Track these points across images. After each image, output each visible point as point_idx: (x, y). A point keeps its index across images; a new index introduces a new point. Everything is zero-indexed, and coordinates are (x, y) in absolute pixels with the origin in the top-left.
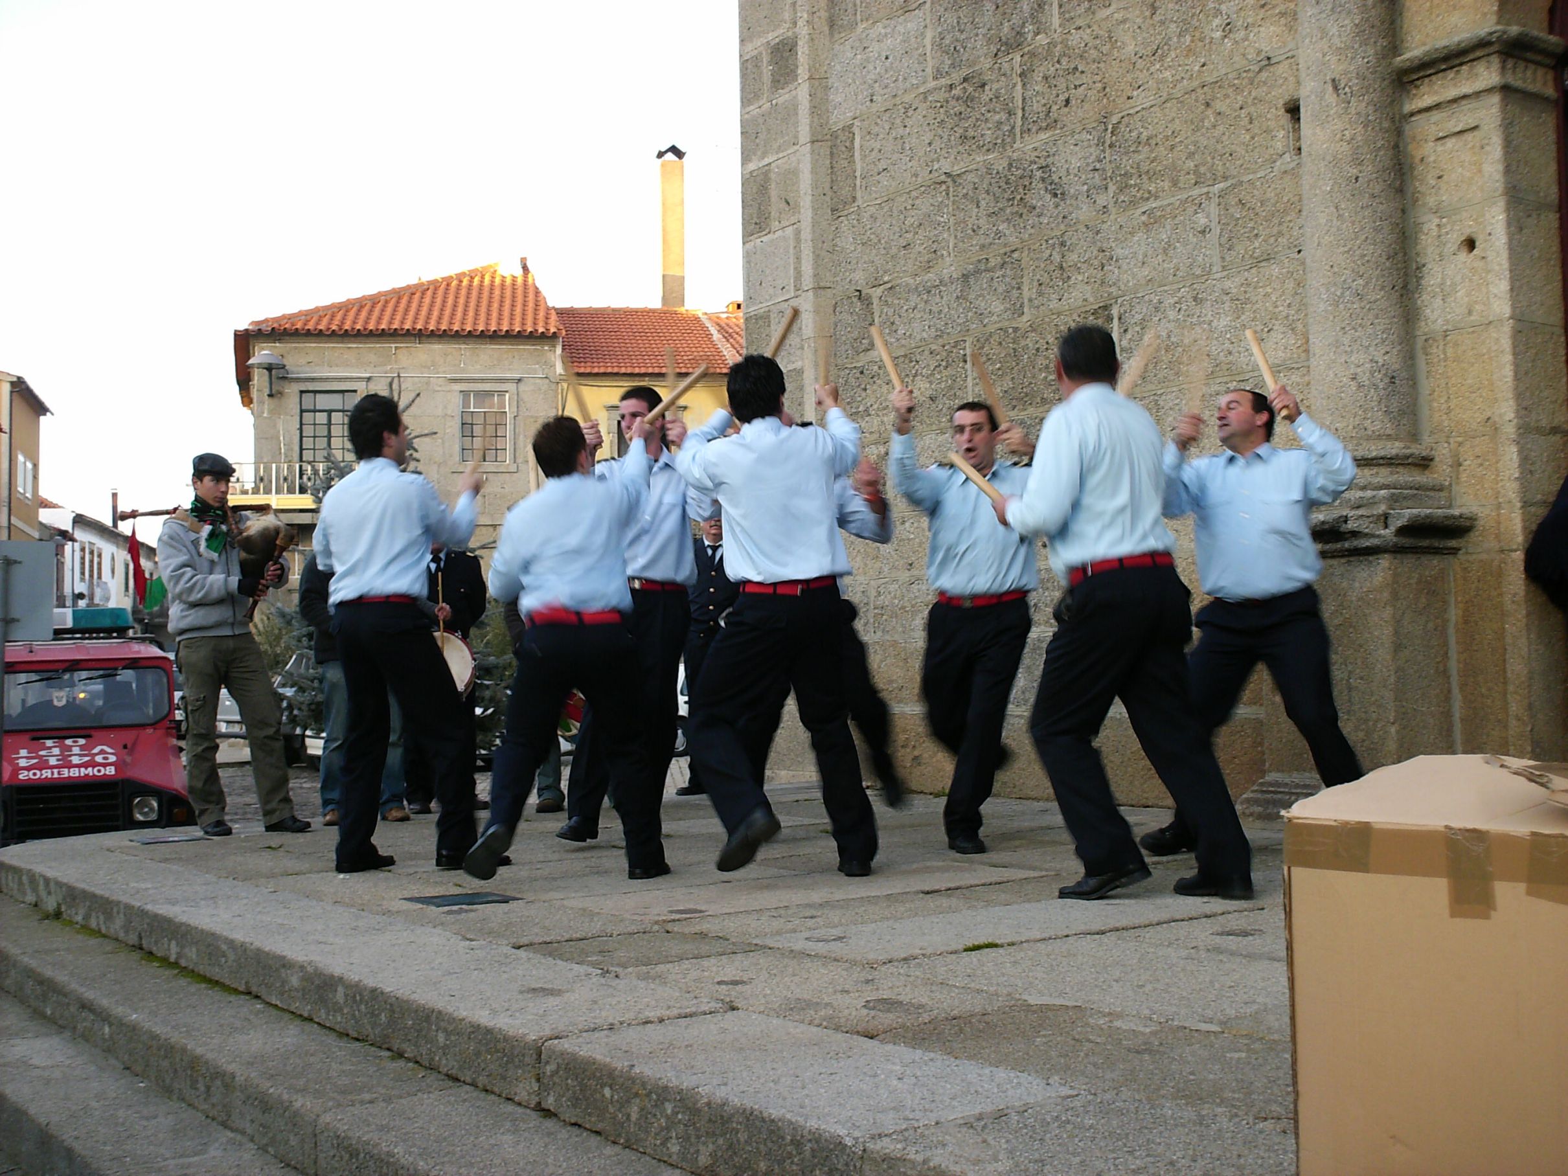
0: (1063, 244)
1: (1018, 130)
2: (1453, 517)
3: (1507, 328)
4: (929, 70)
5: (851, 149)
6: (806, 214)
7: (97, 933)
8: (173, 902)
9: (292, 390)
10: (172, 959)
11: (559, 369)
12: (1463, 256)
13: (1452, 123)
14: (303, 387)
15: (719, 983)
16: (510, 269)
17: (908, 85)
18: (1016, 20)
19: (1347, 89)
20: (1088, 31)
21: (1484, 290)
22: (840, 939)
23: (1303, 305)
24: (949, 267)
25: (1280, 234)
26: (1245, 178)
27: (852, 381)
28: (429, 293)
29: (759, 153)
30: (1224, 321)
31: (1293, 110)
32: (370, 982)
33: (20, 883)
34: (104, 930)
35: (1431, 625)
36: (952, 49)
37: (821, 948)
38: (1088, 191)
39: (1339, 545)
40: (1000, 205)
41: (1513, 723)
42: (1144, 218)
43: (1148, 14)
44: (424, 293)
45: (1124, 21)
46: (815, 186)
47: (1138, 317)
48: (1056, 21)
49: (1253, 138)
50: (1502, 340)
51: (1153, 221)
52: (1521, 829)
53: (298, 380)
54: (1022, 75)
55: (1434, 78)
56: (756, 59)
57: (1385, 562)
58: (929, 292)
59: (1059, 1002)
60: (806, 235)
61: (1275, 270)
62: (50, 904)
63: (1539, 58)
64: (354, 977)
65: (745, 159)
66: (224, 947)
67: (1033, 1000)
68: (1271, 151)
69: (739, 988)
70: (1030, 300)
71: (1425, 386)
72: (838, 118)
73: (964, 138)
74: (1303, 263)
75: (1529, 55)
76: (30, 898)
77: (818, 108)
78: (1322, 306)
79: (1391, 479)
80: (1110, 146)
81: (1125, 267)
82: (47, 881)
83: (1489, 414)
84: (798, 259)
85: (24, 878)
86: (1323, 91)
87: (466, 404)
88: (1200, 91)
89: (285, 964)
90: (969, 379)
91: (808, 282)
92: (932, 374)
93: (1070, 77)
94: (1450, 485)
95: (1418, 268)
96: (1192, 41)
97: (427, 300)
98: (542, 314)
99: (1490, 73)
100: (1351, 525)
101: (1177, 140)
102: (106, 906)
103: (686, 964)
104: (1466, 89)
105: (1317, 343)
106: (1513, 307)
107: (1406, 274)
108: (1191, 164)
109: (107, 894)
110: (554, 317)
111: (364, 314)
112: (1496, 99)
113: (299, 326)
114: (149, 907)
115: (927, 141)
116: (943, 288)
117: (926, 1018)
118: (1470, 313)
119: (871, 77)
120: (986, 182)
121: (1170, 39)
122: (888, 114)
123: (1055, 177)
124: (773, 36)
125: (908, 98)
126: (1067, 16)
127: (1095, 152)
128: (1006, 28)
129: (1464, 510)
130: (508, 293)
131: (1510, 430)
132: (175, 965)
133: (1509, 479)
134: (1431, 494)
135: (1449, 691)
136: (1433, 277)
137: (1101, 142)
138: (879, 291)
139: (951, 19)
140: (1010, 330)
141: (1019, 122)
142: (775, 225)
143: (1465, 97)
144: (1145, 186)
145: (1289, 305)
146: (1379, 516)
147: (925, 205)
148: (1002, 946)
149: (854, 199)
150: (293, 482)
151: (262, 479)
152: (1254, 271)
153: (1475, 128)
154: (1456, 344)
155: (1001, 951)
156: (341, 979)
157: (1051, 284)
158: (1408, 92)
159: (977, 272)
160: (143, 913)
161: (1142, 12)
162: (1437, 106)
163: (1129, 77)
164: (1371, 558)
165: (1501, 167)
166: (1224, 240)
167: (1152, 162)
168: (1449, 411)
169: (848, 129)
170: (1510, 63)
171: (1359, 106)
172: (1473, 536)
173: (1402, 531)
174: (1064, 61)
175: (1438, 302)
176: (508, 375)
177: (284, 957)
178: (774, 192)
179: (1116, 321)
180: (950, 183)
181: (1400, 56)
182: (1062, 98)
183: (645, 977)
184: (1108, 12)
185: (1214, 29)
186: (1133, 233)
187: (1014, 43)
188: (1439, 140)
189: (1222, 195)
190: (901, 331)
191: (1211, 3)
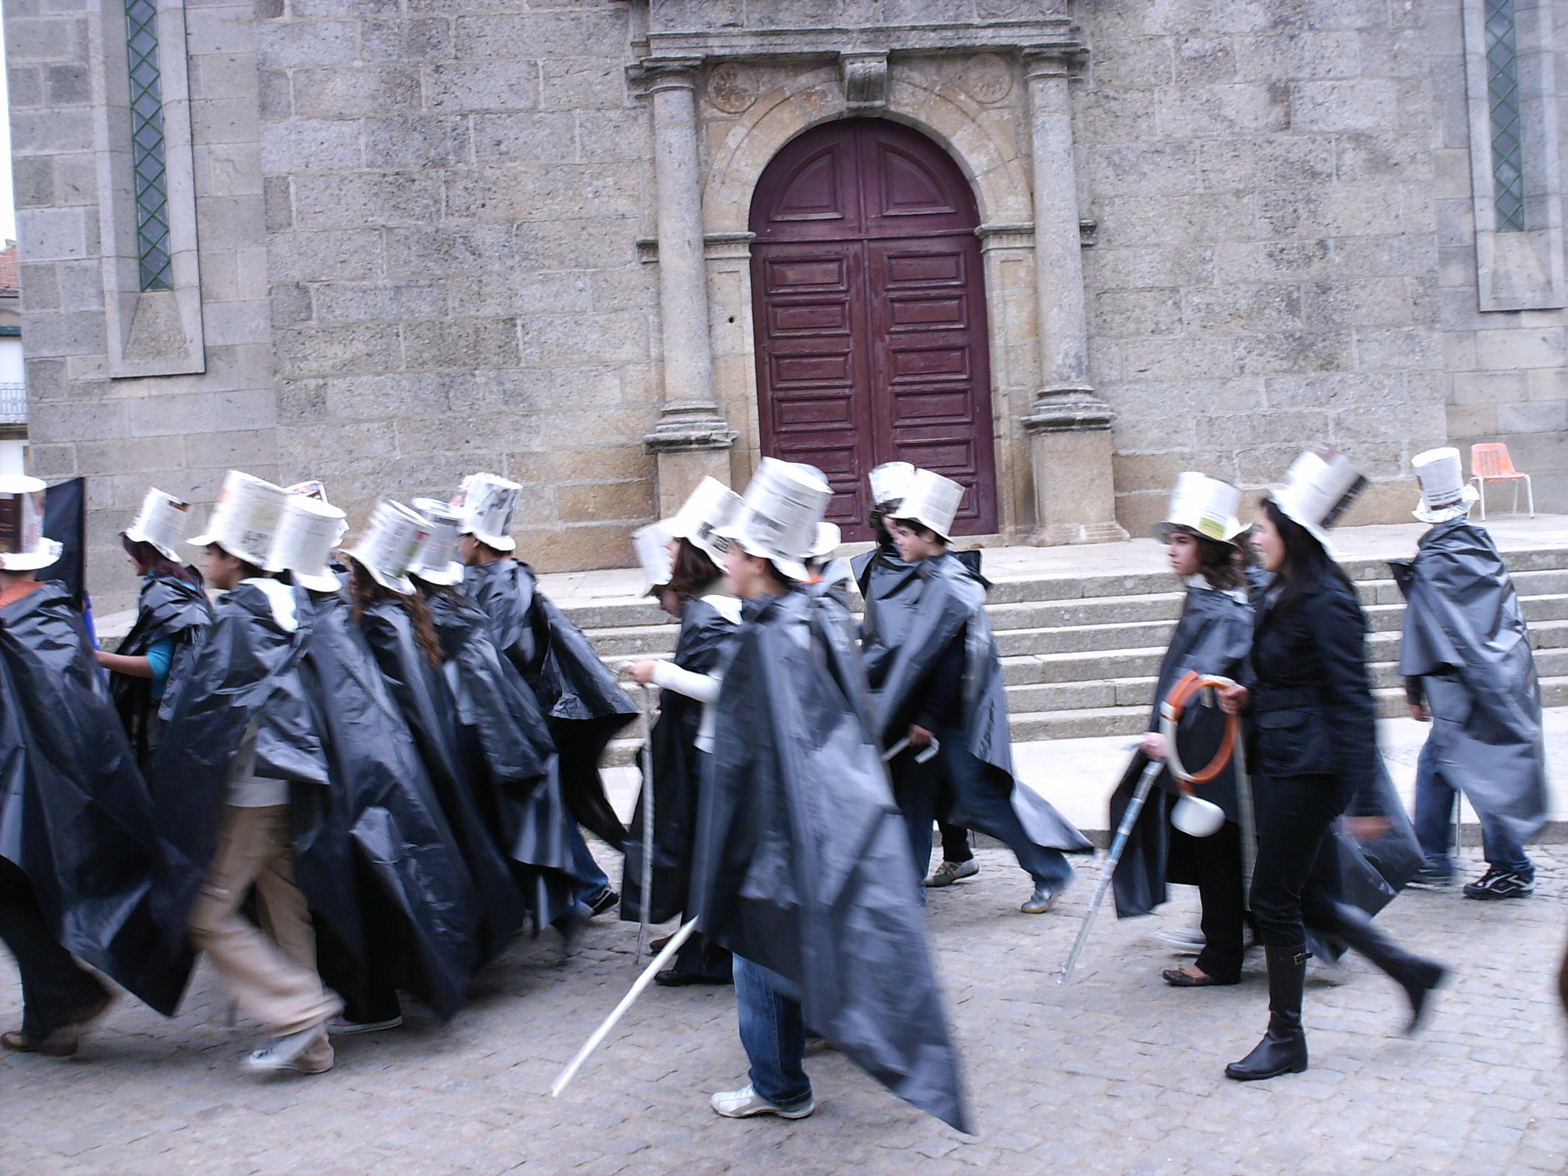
0: (480, 281)
1: (443, 213)
4: (363, 160)
5: (286, 192)
6: (105, 202)
12: (729, 324)
13: (727, 267)
17: (343, 165)
18: (441, 150)
20: (499, 171)
21: (740, 340)
24: (383, 280)
25: (630, 299)
26: (608, 269)
27: (289, 337)
29: (36, 144)
30: (595, 336)
31: (644, 244)
36: (385, 153)
38: (499, 256)
40: (428, 252)
42: (540, 277)
43: (543, 173)
45: (526, 172)
47: (536, 327)
48: (474, 159)
49: (612, 251)
50: (751, 362)
51: (547, 280)
54: (446, 182)
55: (717, 246)
56: (30, 72)
58: (364, 292)
60: (107, 217)
61: (627, 316)
68: (623, 259)
70: (454, 308)
72: (273, 169)
73: (396, 207)
74: (643, 314)
80: (516, 236)
81: (526, 300)
83: (743, 392)
84: (92, 232)
86: (678, 243)
88: (578, 220)
90: (401, 346)
91: (110, 250)
92: (369, 340)
93: (486, 192)
96: (573, 194)
99: (744, 251)
101: (563, 242)
104: (732, 255)
106: (755, 350)
108: (572, 256)
112: (747, 262)
115: (362, 203)
116: (377, 292)
118: (733, 349)
119: (305, 152)
120: (416, 237)
121: (558, 190)
122: (323, 179)
123: (474, 244)
124: (54, 60)
125: (344, 173)
126: (482, 159)
127: (504, 236)
128: (432, 152)
131: (755, 399)
136: (716, 332)
137: (508, 232)
138: (316, 286)
139: (384, 135)
140: (437, 323)
141: (444, 208)
142: (60, 202)
143: (734, 258)
144: (541, 261)
145: (635, 333)
147: (359, 240)
149: (290, 225)
152: (613, 314)
153: (737, 272)
154: (727, 362)
157: (471, 301)
159: (408, 286)
161: (539, 171)
162: (719, 259)
163: (530, 202)
165: (750, 291)
166: (594, 297)
167: (546, 249)
169: (283, 179)
170: (754, 249)
174: (481, 183)
175: (720, 343)
178: (57, 177)
179: (520, 327)
180: (383, 232)
181: (706, 233)
182: (479, 202)
184: (514, 164)
185: (588, 192)
186: (532, 284)
187: (441, 163)
188: (720, 273)
189: (593, 274)
190: (337, 312)
191: (586, 178)
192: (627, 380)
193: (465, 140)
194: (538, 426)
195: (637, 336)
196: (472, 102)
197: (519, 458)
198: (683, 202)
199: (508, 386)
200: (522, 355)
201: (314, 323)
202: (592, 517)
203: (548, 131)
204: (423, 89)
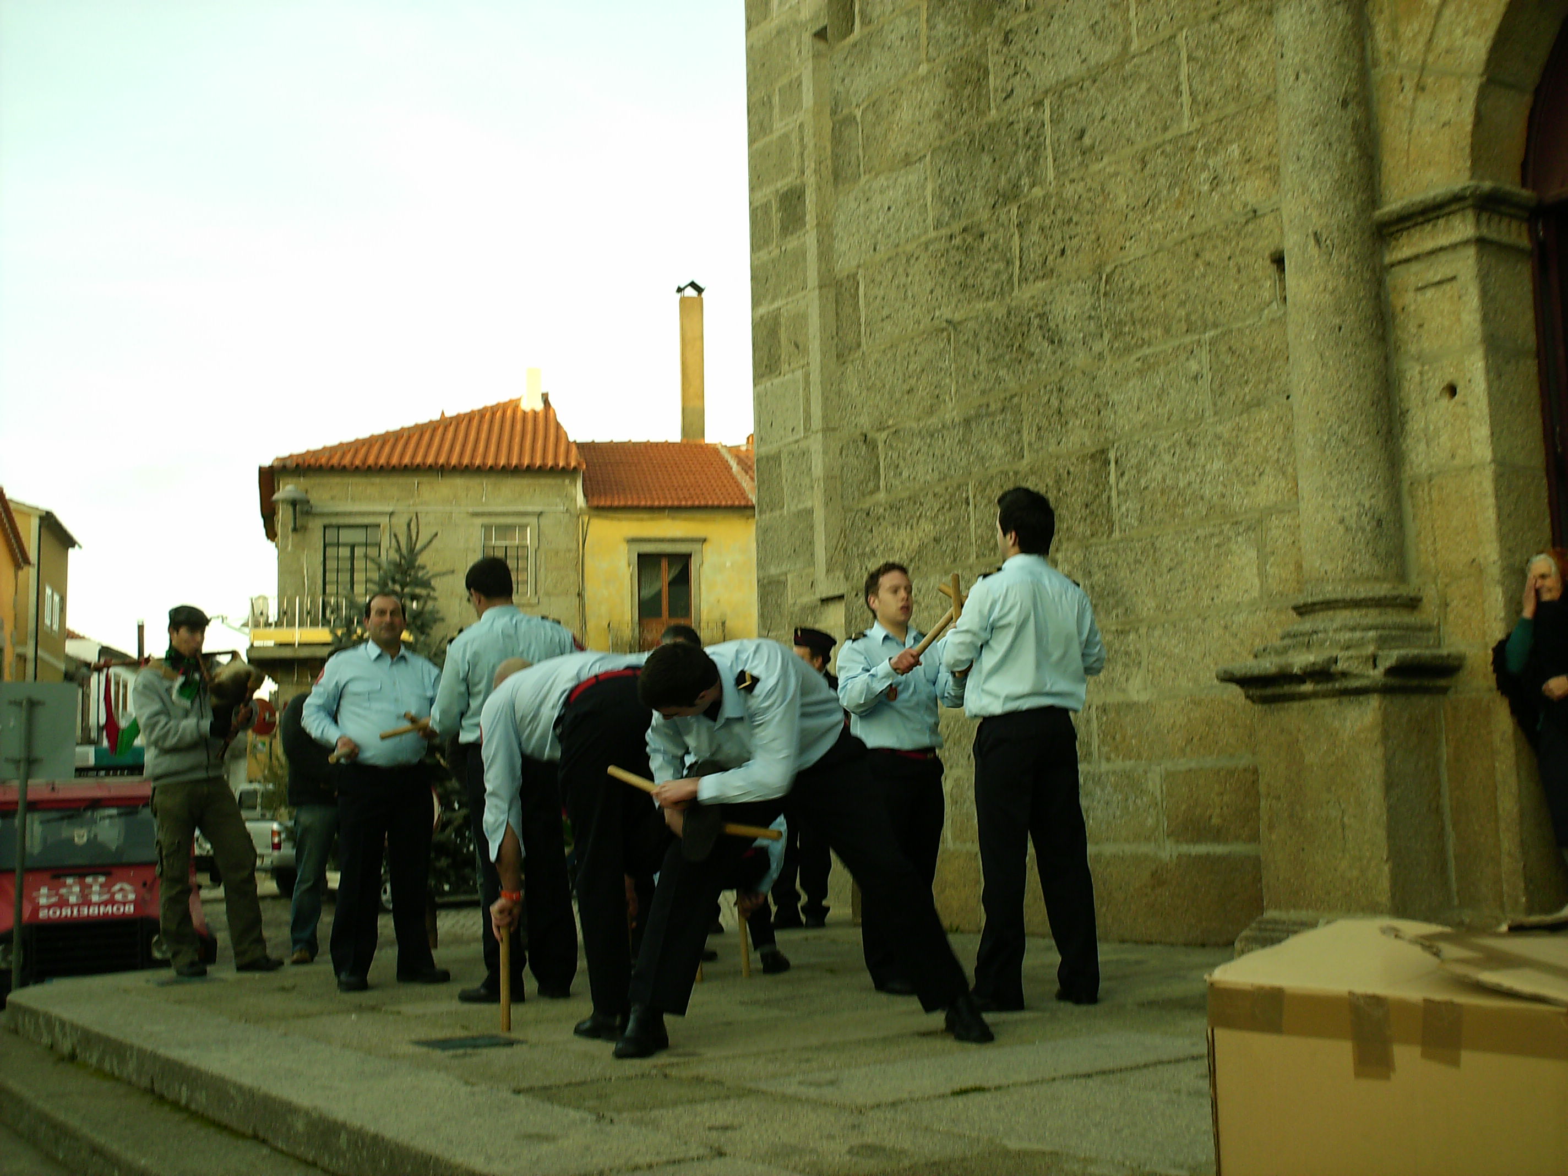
0: (1060, 390)
1: (1016, 279)
2: (1441, 657)
3: (1489, 472)
4: (930, 220)
5: (856, 296)
6: (815, 357)
7: (111, 1076)
8: (186, 1046)
9: (316, 525)
10: (183, 1102)
11: (580, 500)
12: (1445, 402)
13: (1432, 273)
14: (327, 521)
15: (710, 1129)
16: (532, 404)
17: (909, 234)
18: (1012, 173)
19: (1328, 242)
20: (1082, 184)
21: (1466, 435)
22: (832, 1083)
23: (1292, 450)
24: (951, 412)
25: (1269, 380)
26: (1235, 326)
27: (858, 522)
28: (452, 429)
29: (769, 297)
30: (1217, 465)
31: (1279, 261)
32: (372, 1128)
33: (37, 1023)
34: (117, 1072)
35: (1422, 764)
36: (952, 199)
37: (812, 1092)
38: (1084, 338)
39: (1330, 686)
40: (1000, 351)
41: (1506, 860)
42: (1138, 364)
43: (1138, 167)
44: (446, 429)
45: (1116, 174)
46: (823, 328)
47: (1134, 461)
48: (1051, 174)
49: (1241, 287)
50: (1485, 483)
51: (1147, 367)
52: (1415, 994)
53: (322, 515)
54: (1020, 225)
55: (1412, 231)
56: (766, 207)
57: (1374, 701)
58: (932, 436)
59: (1036, 1146)
60: (815, 377)
61: (1265, 415)
62: (66, 1046)
63: (1512, 211)
64: (356, 1122)
65: (756, 303)
66: (233, 1092)
67: (1013, 1144)
68: (1258, 300)
69: (729, 1133)
70: (1030, 444)
71: (1411, 528)
72: (844, 265)
73: (964, 287)
74: (1291, 409)
75: (1503, 208)
76: (46, 1040)
77: (826, 254)
78: (1309, 452)
79: (1380, 620)
80: (1105, 294)
81: (1120, 412)
82: (63, 1024)
83: (1473, 555)
84: (807, 401)
85: (41, 1020)
86: (1306, 245)
87: (487, 537)
88: (1189, 242)
89: (290, 1109)
90: (972, 521)
91: (817, 423)
92: (936, 516)
93: (1065, 228)
94: (1439, 624)
95: (1401, 413)
96: (1181, 194)
97: (450, 435)
98: (562, 448)
99: (1466, 226)
100: (1341, 666)
101: (1169, 288)
102: (119, 1049)
103: (680, 1109)
104: (1443, 240)
105: (1305, 486)
106: (1494, 451)
107: (1390, 420)
108: (1182, 313)
109: (121, 1037)
110: (574, 450)
111: (387, 449)
112: (1471, 251)
113: (323, 461)
114: (162, 1051)
115: (928, 290)
116: (945, 433)
117: (906, 1163)
118: (1453, 456)
119: (873, 228)
120: (985, 330)
121: (1160, 192)
122: (890, 264)
123: (1052, 325)
124: (782, 184)
125: (910, 248)
126: (1061, 169)
127: (1089, 301)
128: (1003, 179)
129: (1453, 650)
130: (530, 427)
131: (1494, 571)
132: (186, 1109)
133: (1495, 619)
134: (1420, 634)
135: (1443, 828)
136: (1417, 423)
137: (1096, 290)
138: (884, 435)
139: (950, 171)
140: (1011, 474)
141: (1017, 271)
142: (785, 367)
143: (1442, 249)
144: (1139, 334)
145: (1279, 449)
146: (1367, 658)
147: (927, 351)
148: (989, 1090)
149: (859, 345)
150: (316, 615)
151: (285, 613)
152: (1245, 415)
153: (1453, 278)
154: (1441, 488)
155: (988, 1095)
156: (344, 1126)
157: (1050, 428)
158: (1389, 245)
159: (978, 416)
160: (154, 1057)
161: (1133, 166)
162: (1416, 258)
163: (1122, 229)
164: (1361, 698)
165: (1478, 316)
166: (1215, 386)
167: (1145, 310)
168: (1435, 553)
169: (853, 277)
170: (1484, 217)
171: (1341, 258)
172: (1463, 675)
173: (1390, 672)
174: (1059, 212)
175: (1422, 447)
176: (530, 508)
177: (290, 1103)
178: (783, 335)
179: (1113, 465)
180: (951, 328)
181: (1379, 208)
182: (1058, 248)
183: (639, 1123)
184: (1101, 165)
185: (1202, 183)
186: (1127, 379)
187: (1011, 195)
188: (1419, 289)
189: (1213, 342)
190: (905, 474)
191: (1199, 157)
192: (1268, 549)
193: (1040, 145)
194: (1138, 652)
195: (1282, 456)
196: (1047, 75)
197: (1112, 715)
198: (1305, 152)
199: (1099, 577)
200: (1116, 517)
201: (881, 496)
202: (1218, 835)
203: (1144, 86)
204: (991, 77)
